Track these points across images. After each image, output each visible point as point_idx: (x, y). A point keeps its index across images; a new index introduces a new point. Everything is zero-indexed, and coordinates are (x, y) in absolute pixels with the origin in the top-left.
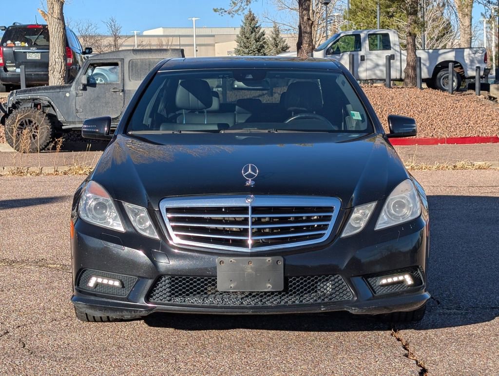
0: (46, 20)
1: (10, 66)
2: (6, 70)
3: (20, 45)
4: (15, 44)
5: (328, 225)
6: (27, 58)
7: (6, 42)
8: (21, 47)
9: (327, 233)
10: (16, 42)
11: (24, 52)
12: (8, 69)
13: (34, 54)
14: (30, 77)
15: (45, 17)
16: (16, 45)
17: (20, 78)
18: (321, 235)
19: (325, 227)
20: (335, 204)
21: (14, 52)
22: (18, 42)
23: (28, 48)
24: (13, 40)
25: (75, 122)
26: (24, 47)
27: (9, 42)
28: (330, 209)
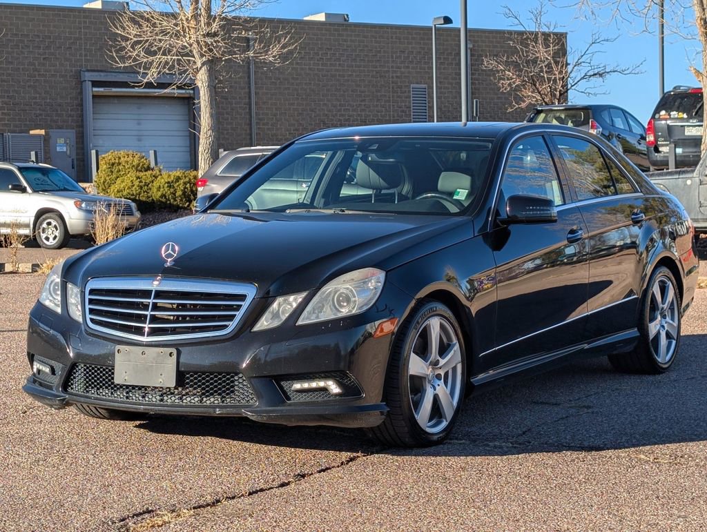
0: (700, 81)
1: (663, 145)
2: (657, 150)
3: (676, 116)
4: (670, 115)
5: (235, 315)
6: (686, 134)
7: (659, 113)
8: (677, 118)
9: (232, 325)
10: (672, 113)
11: (682, 126)
12: (660, 149)
13: (694, 129)
14: (687, 159)
15: (698, 78)
16: (672, 116)
17: (668, 161)
18: (225, 327)
19: (231, 318)
20: (250, 292)
21: (668, 125)
22: (675, 113)
23: (687, 120)
24: (669, 110)
25: (698, 219)
26: (682, 119)
27: (663, 113)
28: (242, 297)
